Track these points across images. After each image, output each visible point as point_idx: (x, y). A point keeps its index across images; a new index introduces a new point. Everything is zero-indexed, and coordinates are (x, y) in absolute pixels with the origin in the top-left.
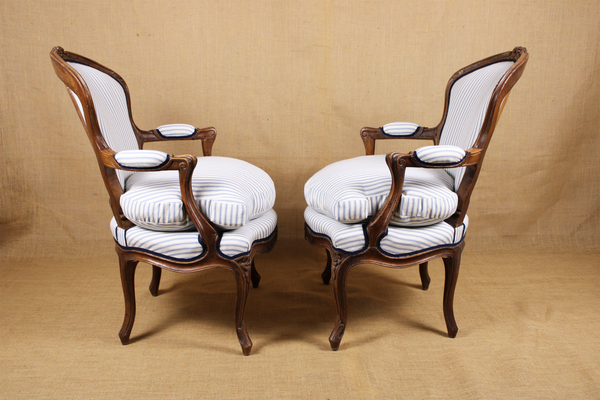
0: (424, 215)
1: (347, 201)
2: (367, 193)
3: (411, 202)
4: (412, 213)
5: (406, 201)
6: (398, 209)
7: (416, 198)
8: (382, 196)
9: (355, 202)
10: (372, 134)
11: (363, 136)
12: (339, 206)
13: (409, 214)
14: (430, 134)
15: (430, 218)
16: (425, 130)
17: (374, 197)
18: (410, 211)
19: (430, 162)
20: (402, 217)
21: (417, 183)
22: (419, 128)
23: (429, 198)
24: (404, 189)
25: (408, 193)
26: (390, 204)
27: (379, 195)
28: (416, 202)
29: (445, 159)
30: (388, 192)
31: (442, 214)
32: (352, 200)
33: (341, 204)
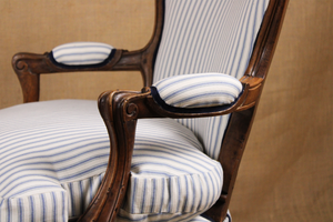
0: (174, 210)
1: (25, 197)
2: (60, 175)
3: (150, 186)
4: (152, 207)
5: (140, 185)
6: (125, 202)
7: (159, 178)
8: (91, 180)
9: (42, 197)
10: (35, 65)
11: (17, 69)
12: (9, 208)
13: (147, 210)
14: (135, 60)
15: (184, 212)
16: (124, 53)
17: (75, 182)
18: (148, 203)
19: (184, 105)
20: (134, 216)
21: (155, 148)
22: (114, 51)
23: (181, 174)
24: (134, 160)
25: (143, 168)
26: (110, 194)
27: (84, 178)
28: (159, 185)
29: (210, 99)
30: (103, 171)
31: (204, 203)
32: (36, 193)
33: (14, 203)
